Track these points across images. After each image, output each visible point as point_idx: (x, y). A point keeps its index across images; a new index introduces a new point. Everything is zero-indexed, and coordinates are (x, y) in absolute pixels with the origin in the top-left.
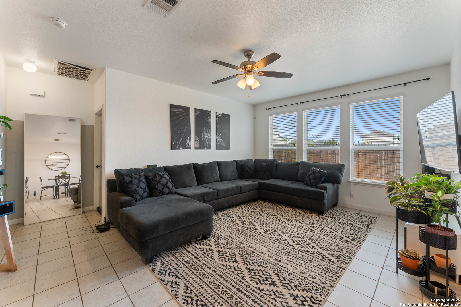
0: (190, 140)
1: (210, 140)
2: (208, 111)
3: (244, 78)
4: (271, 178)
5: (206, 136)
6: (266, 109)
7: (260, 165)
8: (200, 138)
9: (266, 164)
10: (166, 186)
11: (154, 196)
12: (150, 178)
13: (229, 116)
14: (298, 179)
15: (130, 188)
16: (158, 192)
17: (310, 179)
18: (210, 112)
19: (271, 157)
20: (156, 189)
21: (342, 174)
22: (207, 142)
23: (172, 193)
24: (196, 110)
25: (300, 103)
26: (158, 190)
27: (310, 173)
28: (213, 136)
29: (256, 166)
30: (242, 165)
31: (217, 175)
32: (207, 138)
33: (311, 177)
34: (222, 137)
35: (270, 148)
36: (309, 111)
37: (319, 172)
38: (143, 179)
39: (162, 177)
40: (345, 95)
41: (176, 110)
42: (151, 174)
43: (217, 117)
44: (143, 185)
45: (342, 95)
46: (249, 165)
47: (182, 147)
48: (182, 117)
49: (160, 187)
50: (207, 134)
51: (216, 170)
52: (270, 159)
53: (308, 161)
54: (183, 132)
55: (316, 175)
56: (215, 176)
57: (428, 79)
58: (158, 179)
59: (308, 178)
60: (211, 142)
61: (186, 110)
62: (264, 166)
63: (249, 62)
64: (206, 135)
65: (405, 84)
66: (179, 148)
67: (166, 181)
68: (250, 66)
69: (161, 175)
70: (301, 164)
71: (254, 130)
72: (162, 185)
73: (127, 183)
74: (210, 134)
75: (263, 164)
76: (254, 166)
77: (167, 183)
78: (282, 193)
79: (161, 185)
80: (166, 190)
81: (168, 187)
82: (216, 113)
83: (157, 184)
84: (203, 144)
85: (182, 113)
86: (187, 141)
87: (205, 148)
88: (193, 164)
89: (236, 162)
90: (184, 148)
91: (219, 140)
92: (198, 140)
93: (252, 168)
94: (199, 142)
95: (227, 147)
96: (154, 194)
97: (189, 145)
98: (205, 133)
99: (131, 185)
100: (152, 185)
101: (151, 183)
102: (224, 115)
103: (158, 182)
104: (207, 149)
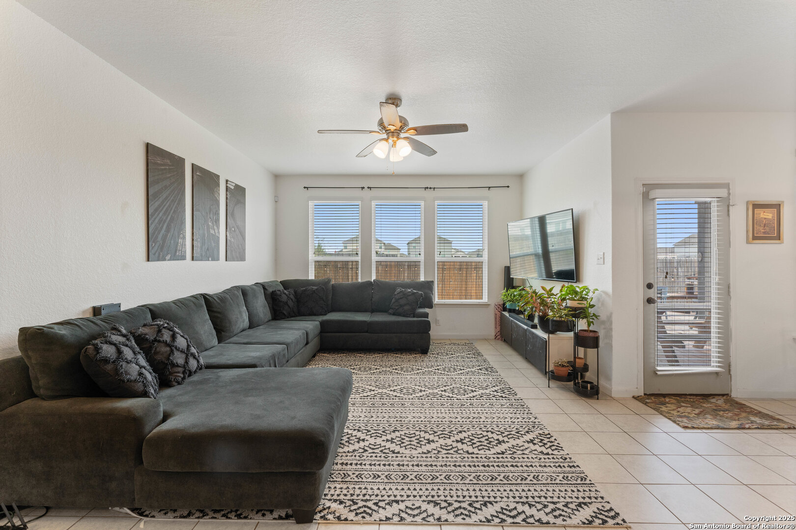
0: (185, 239)
1: (217, 240)
2: (214, 174)
5: (212, 232)
6: (305, 188)
7: (305, 291)
8: (201, 235)
9: (316, 288)
10: (188, 353)
11: (174, 383)
13: (244, 189)
15: (127, 373)
16: (179, 372)
18: (217, 176)
19: (311, 275)
20: (173, 366)
22: (213, 246)
24: (194, 167)
25: (368, 188)
26: (177, 366)
28: (222, 232)
30: (275, 291)
31: (243, 315)
34: (235, 235)
35: (310, 259)
36: (379, 202)
40: (430, 188)
41: (159, 161)
42: (146, 330)
43: (227, 189)
45: (427, 188)
46: (286, 292)
47: (169, 256)
48: (170, 179)
49: (178, 358)
50: (213, 226)
51: (241, 305)
52: (310, 278)
57: (508, 187)
60: (218, 245)
61: (178, 164)
62: (314, 291)
64: (212, 229)
65: (489, 188)
66: (163, 258)
67: (184, 342)
71: (276, 224)
72: (182, 352)
73: (114, 362)
74: (218, 228)
75: (310, 288)
77: (188, 346)
78: (367, 332)
79: (179, 353)
81: (194, 356)
82: (227, 181)
83: (172, 351)
84: (207, 249)
85: (171, 170)
86: (180, 240)
87: (210, 259)
88: (203, 295)
89: (263, 287)
92: (199, 240)
94: (199, 245)
95: (242, 258)
96: (172, 378)
97: (183, 250)
98: (210, 224)
99: (124, 364)
100: (159, 357)
101: (156, 353)
102: (237, 187)
103: (171, 346)
104: (212, 260)
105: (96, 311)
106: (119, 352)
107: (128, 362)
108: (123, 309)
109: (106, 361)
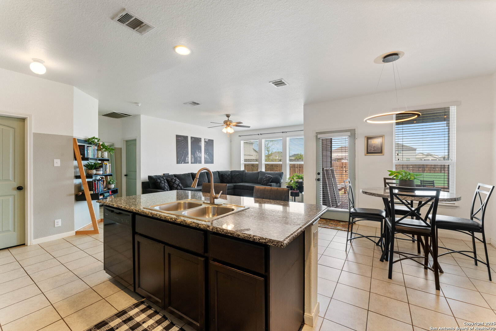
0: (188, 157)
1: (201, 158)
2: (199, 138)
3: (226, 128)
4: (242, 183)
5: (198, 155)
6: (239, 136)
8: (194, 157)
9: (238, 173)
10: (178, 185)
12: (170, 180)
13: (213, 141)
14: (258, 182)
17: (264, 181)
18: (201, 139)
19: (242, 169)
20: (174, 187)
21: (281, 178)
22: (199, 159)
23: (182, 189)
24: (192, 138)
25: (260, 134)
26: (175, 187)
27: (264, 178)
28: (203, 155)
29: (232, 175)
30: (222, 175)
31: (206, 180)
32: (199, 156)
33: (265, 180)
34: (208, 155)
35: (241, 163)
37: (269, 176)
38: (166, 181)
39: (176, 180)
40: (284, 132)
41: (180, 138)
42: (169, 179)
43: (205, 142)
44: (166, 184)
46: (227, 174)
47: (183, 162)
48: (183, 142)
49: (176, 186)
50: (199, 153)
51: (205, 177)
52: (241, 170)
53: (265, 171)
54: (184, 152)
55: (267, 178)
56: (205, 181)
58: (174, 181)
59: (263, 180)
60: (201, 159)
61: (186, 138)
62: (237, 175)
63: (228, 121)
66: (181, 163)
67: (178, 183)
68: (229, 123)
69: (175, 179)
70: (260, 173)
71: (231, 150)
72: (177, 185)
74: (201, 153)
75: (236, 173)
76: (231, 175)
77: (179, 184)
78: (248, 190)
80: (179, 187)
81: (180, 186)
82: (205, 139)
83: (174, 184)
84: (196, 160)
85: (183, 140)
86: (186, 158)
88: (191, 173)
89: (218, 172)
90: (185, 163)
91: (206, 158)
93: (229, 176)
94: (193, 159)
95: (212, 162)
97: (188, 161)
98: (197, 153)
99: (161, 184)
100: (171, 185)
101: (170, 184)
102: (209, 140)
103: (174, 183)
104: (199, 163)
105: (164, 174)
106: (161, 181)
107: (162, 183)
108: (169, 174)
109: (158, 182)
